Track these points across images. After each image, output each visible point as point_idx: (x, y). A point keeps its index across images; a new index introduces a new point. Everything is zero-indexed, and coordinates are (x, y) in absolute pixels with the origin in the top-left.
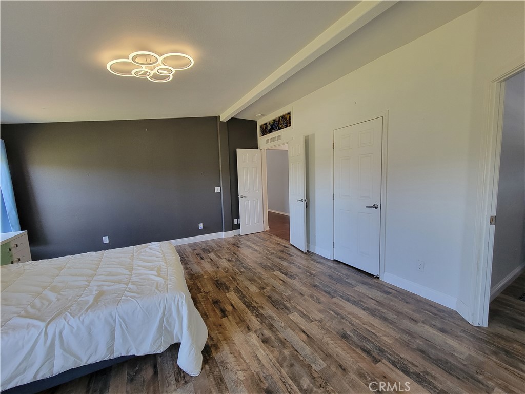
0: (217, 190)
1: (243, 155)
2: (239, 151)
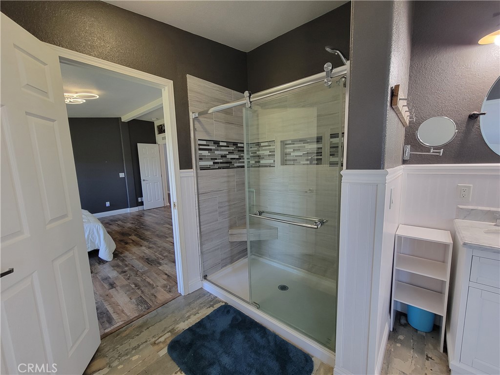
0: (122, 175)
1: (143, 149)
2: (140, 146)
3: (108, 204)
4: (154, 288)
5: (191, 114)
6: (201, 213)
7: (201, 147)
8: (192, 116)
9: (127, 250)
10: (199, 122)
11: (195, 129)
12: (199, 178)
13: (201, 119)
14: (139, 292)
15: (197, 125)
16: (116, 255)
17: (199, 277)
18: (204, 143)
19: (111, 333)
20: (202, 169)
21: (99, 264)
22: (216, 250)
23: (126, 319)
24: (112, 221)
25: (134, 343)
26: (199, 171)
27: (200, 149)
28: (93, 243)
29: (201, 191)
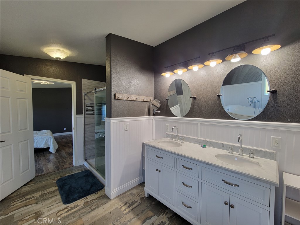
3: (65, 129)
4: (65, 163)
5: (83, 93)
6: (86, 133)
7: (87, 106)
8: (83, 94)
9: (63, 149)
10: (87, 96)
11: (84, 99)
12: (85, 118)
13: (88, 95)
14: (58, 164)
15: (86, 97)
16: (57, 151)
17: (83, 160)
18: (89, 104)
19: (40, 175)
20: (87, 114)
21: (49, 154)
22: (92, 149)
23: (48, 171)
24: (65, 137)
25: (46, 178)
26: (86, 115)
27: (87, 107)
28: (48, 144)
29: (86, 123)
